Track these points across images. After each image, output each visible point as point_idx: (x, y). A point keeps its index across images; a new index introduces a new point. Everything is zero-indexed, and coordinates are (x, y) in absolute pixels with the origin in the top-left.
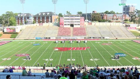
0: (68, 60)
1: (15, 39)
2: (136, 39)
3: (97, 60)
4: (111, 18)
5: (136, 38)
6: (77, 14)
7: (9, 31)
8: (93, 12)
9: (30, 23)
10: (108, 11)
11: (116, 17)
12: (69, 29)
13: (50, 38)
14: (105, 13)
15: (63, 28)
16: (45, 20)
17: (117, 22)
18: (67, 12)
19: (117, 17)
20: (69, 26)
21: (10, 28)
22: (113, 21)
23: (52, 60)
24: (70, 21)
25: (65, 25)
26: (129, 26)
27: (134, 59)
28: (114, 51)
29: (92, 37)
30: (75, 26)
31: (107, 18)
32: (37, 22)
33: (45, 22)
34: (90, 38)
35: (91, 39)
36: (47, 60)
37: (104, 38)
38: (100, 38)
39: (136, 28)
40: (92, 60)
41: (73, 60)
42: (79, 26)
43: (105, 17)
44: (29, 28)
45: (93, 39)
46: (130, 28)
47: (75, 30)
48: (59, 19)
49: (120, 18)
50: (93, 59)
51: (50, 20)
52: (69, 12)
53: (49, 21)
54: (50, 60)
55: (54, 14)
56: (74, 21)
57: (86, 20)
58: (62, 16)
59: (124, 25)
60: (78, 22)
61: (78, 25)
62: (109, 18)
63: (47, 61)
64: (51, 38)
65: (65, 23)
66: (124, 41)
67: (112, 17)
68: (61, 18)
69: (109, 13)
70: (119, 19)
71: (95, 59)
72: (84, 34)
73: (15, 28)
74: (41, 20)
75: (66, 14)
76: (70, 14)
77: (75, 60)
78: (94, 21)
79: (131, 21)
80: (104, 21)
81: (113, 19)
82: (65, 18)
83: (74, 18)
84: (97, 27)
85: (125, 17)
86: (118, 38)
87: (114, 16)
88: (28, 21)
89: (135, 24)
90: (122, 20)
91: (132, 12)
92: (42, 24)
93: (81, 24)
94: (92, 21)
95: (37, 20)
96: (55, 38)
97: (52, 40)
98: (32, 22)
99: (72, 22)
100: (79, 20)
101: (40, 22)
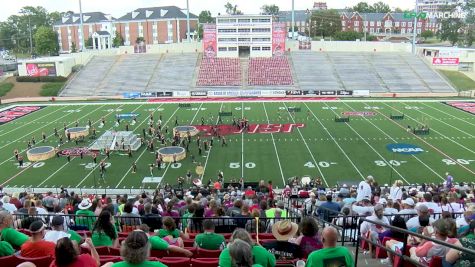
0: (232, 165)
1: (57, 98)
2: (459, 97)
3: (328, 165)
4: (375, 26)
5: (456, 94)
6: (262, 11)
7: (34, 72)
8: (320, 4)
9: (104, 47)
10: (366, 5)
11: (394, 25)
12: (236, 62)
13: (170, 94)
14: (355, 9)
15: (216, 59)
16: (155, 35)
17: (393, 39)
18: (229, 6)
19: (397, 24)
20: (235, 54)
21: (36, 64)
22: (382, 37)
24: (237, 35)
25: (221, 49)
26: (437, 52)
27: (449, 162)
28: (383, 136)
29: (311, 89)
30: (253, 54)
31: (361, 25)
32: (127, 42)
33: (156, 42)
34: (306, 92)
35: (307, 95)
36: (162, 166)
37: (351, 93)
38: (339, 93)
39: (457, 61)
40: (310, 165)
41: (247, 165)
42: (268, 54)
43: (357, 24)
44: (102, 60)
45: (315, 95)
46: (438, 61)
47: (256, 64)
48: (201, 30)
49: (407, 28)
50: (313, 163)
51: (170, 34)
52: (233, 6)
53: (167, 38)
54: (173, 166)
55: (185, 12)
56: (252, 35)
57: (290, 34)
58: (211, 20)
60: (264, 39)
61: (265, 49)
62: (369, 27)
63: (163, 170)
64: (175, 95)
65: (220, 45)
66: (418, 104)
67: (379, 24)
68: (206, 26)
69: (371, 11)
70: (403, 31)
71: (321, 164)
72: (286, 80)
73: (54, 63)
74: (141, 35)
76: (239, 13)
77: (254, 165)
78: (318, 35)
79: (444, 38)
80: (351, 37)
81: (381, 31)
82: (219, 25)
83: (251, 25)
84: (328, 56)
85: (424, 24)
86: (398, 95)
87: (387, 18)
88: (96, 40)
89: (456, 49)
90: (412, 32)
91: (446, 6)
92: (144, 47)
93: (274, 46)
94: (312, 36)
95: (127, 36)
96: (187, 94)
97: (179, 99)
98: (110, 43)
99: (243, 39)
100: (269, 35)
101: (139, 40)
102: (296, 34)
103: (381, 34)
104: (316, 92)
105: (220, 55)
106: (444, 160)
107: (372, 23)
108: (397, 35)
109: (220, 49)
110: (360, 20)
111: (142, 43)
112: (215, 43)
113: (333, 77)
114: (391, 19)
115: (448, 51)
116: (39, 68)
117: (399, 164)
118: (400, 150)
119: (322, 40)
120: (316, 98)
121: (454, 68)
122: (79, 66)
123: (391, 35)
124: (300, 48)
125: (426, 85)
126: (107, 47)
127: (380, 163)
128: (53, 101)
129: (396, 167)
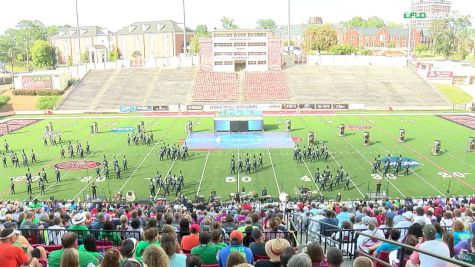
0: (228, 179)
1: (54, 111)
2: (453, 110)
4: (370, 40)
5: (451, 107)
6: (257, 25)
7: (29, 86)
9: (101, 60)
10: (361, 20)
12: (228, 75)
13: (166, 108)
14: (350, 23)
15: (212, 74)
16: (152, 49)
18: (226, 22)
20: (231, 68)
21: (32, 77)
22: (376, 51)
24: (233, 49)
25: (217, 63)
26: (431, 66)
27: (445, 175)
29: (307, 102)
30: (249, 68)
31: (356, 39)
32: (124, 56)
35: (303, 109)
37: (346, 106)
38: (335, 107)
39: (451, 75)
40: (306, 178)
41: (243, 179)
42: (263, 68)
43: (351, 37)
45: (311, 109)
46: (432, 74)
47: (252, 79)
48: (198, 44)
49: (401, 42)
51: (166, 48)
52: (229, 20)
55: (182, 27)
56: (248, 49)
58: (207, 35)
60: (260, 53)
61: (261, 63)
64: (171, 109)
65: (216, 59)
66: (413, 118)
67: (374, 38)
68: (202, 40)
69: (366, 24)
72: (282, 93)
73: (50, 77)
75: (221, 29)
76: (235, 27)
77: (250, 179)
78: (314, 49)
79: (438, 52)
81: (376, 45)
82: (215, 40)
83: (247, 40)
84: (324, 70)
85: (418, 39)
86: (394, 108)
87: (381, 32)
88: (93, 54)
89: (449, 63)
92: (141, 62)
93: (270, 59)
95: (124, 50)
96: (184, 108)
97: (175, 113)
98: (107, 57)
99: (239, 53)
100: (265, 49)
101: (135, 54)
103: (376, 48)
105: (218, 69)
106: (440, 173)
107: (367, 38)
108: (392, 49)
110: (355, 33)
111: (138, 57)
112: (211, 57)
113: (329, 91)
114: (386, 33)
115: (442, 65)
116: (35, 81)
118: (395, 163)
119: (318, 54)
120: (312, 112)
121: (448, 81)
122: (75, 80)
123: (384, 49)
124: (296, 62)
126: (103, 61)
127: (377, 177)
128: (49, 114)
129: (392, 181)
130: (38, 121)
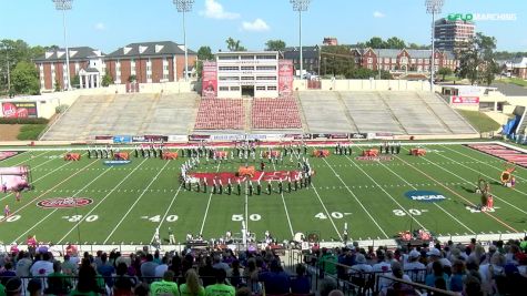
0: (234, 218)
1: (36, 143)
2: (481, 139)
3: (341, 216)
4: (390, 64)
5: (478, 136)
6: (267, 47)
7: (11, 113)
8: (326, 40)
9: (93, 85)
10: (379, 40)
11: (410, 61)
12: (238, 103)
13: (166, 138)
14: (368, 44)
15: (216, 100)
16: (149, 73)
17: (411, 78)
18: (231, 42)
19: (413, 61)
20: (238, 95)
21: (14, 104)
22: (397, 75)
23: (176, 218)
24: (240, 73)
26: (456, 92)
27: (473, 210)
28: (401, 183)
29: (322, 131)
30: (258, 94)
31: (375, 62)
32: (118, 81)
33: (150, 80)
34: (316, 136)
35: (317, 139)
36: (156, 219)
37: (365, 136)
38: (352, 136)
39: (477, 101)
40: (321, 216)
41: (252, 217)
42: (273, 94)
43: (370, 61)
44: (89, 100)
45: (326, 139)
46: (458, 100)
47: (260, 106)
48: (201, 68)
49: (423, 65)
50: (325, 214)
51: (166, 72)
52: (235, 41)
53: (162, 76)
54: (169, 219)
55: (182, 47)
56: (256, 73)
57: (298, 72)
58: (211, 57)
59: (438, 88)
60: (269, 78)
61: (270, 88)
62: (383, 64)
63: (157, 224)
64: (171, 140)
65: (220, 84)
66: (439, 148)
67: (394, 61)
68: (206, 63)
69: (384, 46)
70: (420, 68)
71: (333, 214)
72: (293, 122)
73: (35, 103)
74: (133, 73)
75: (226, 51)
76: (242, 49)
77: (259, 217)
78: (329, 73)
79: (462, 75)
80: (365, 75)
81: (397, 68)
82: (221, 63)
83: (255, 62)
84: (339, 96)
85: (441, 62)
86: (416, 137)
87: (402, 55)
88: (84, 77)
89: (476, 87)
90: (430, 70)
91: (463, 43)
92: (138, 87)
93: (280, 84)
94: (322, 74)
95: (118, 73)
96: (185, 139)
97: (176, 144)
98: (99, 80)
99: (246, 78)
100: (274, 73)
101: (130, 79)
102: (304, 72)
103: (397, 72)
104: (327, 136)
105: (222, 95)
106: (468, 208)
107: (387, 61)
108: (413, 73)
109: (222, 89)
110: (374, 56)
111: (135, 82)
112: (215, 82)
113: (345, 118)
114: (407, 55)
115: (468, 90)
116: (17, 108)
117: (419, 213)
118: (420, 198)
119: (333, 78)
120: (327, 142)
121: (475, 108)
122: (63, 106)
123: (407, 73)
124: (309, 86)
125: (447, 126)
126: (95, 85)
127: (399, 213)
128: (32, 145)
129: (417, 217)
130: (19, 152)
